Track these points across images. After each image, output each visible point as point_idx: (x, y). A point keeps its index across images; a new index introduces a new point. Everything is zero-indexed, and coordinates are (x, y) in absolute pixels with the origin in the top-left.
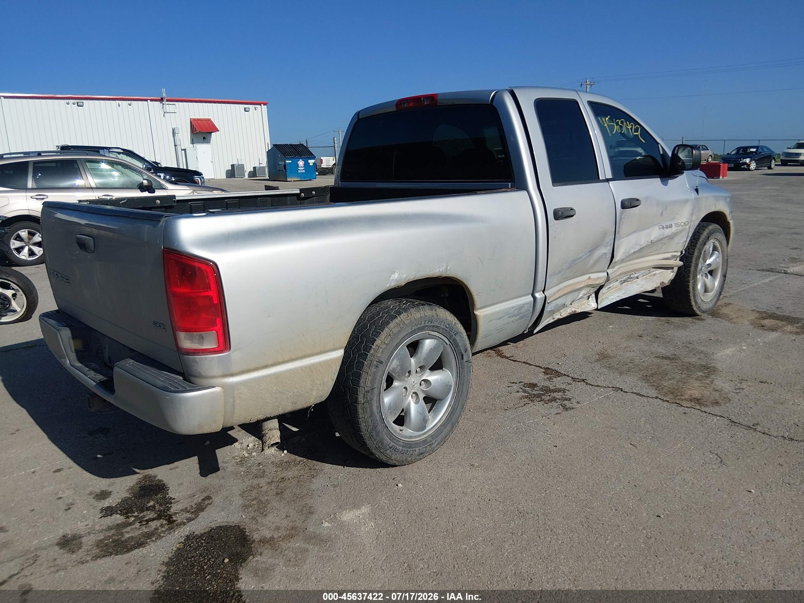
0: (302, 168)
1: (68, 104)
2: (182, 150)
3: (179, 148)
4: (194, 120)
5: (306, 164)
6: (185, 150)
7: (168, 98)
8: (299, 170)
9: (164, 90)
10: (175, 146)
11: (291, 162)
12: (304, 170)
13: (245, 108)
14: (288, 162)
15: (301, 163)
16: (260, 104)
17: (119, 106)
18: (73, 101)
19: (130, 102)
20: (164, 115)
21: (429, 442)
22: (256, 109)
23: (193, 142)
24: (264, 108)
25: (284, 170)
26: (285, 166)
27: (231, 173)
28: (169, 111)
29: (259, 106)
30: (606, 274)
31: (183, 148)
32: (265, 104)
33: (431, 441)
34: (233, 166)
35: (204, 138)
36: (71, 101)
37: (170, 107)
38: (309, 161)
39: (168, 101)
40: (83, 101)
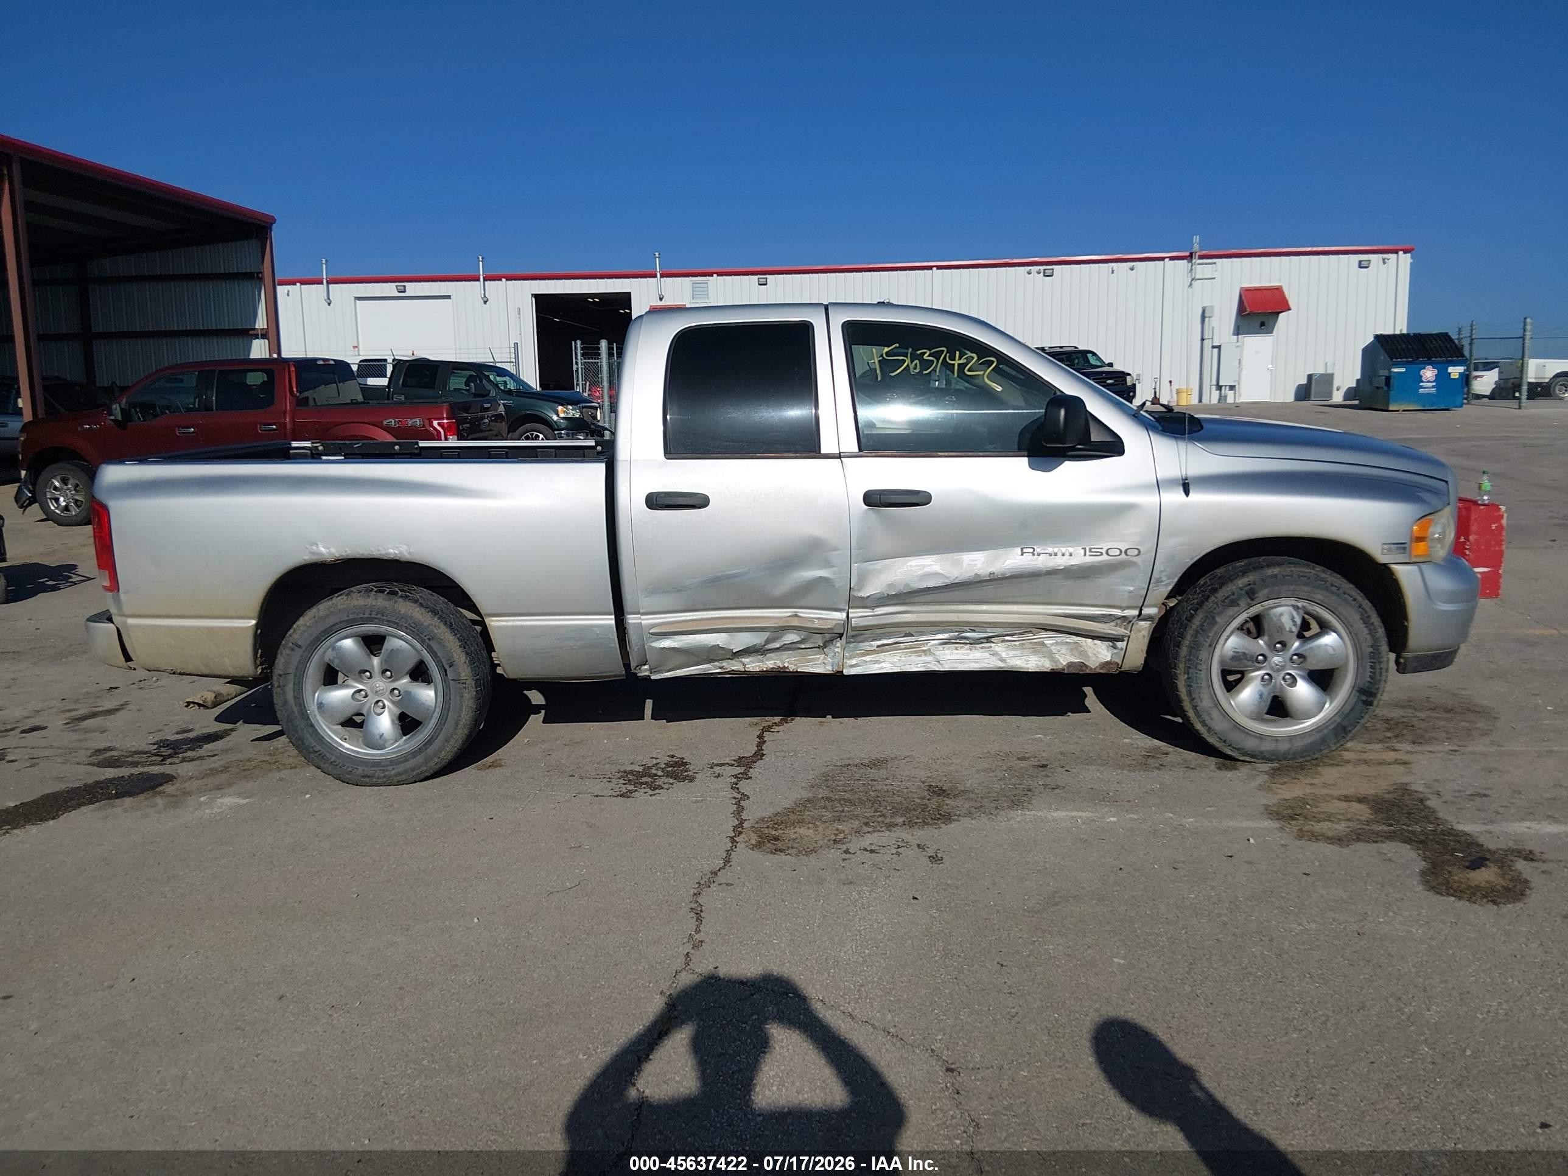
0: (1430, 384)
1: (1029, 273)
2: (1213, 347)
3: (1208, 344)
4: (1248, 290)
5: (1442, 378)
6: (1219, 347)
7: (1204, 252)
8: (1422, 387)
9: (1196, 239)
10: (1203, 340)
11: (1403, 370)
12: (1433, 387)
13: (1360, 262)
14: (1396, 370)
15: (1429, 373)
16: (1396, 252)
17: (1113, 272)
18: (1037, 268)
19: (1132, 264)
20: (1191, 285)
21: (383, 766)
22: (1384, 263)
23: (1238, 332)
24: (1405, 259)
25: (1385, 388)
26: (1388, 379)
27: (1304, 393)
28: (1201, 277)
29: (1393, 256)
30: (844, 615)
31: (1216, 344)
32: (1406, 251)
33: (387, 766)
34: (1310, 377)
35: (1263, 324)
36: (1035, 269)
37: (1203, 269)
38: (1450, 369)
39: (1201, 257)
40: (1053, 267)
